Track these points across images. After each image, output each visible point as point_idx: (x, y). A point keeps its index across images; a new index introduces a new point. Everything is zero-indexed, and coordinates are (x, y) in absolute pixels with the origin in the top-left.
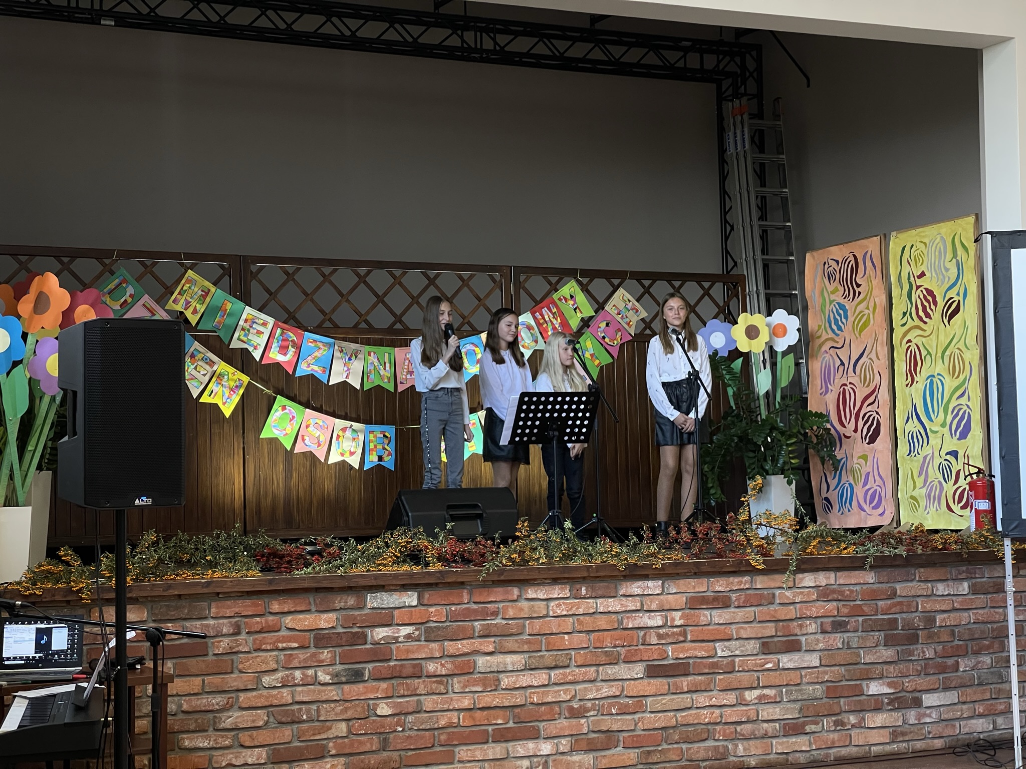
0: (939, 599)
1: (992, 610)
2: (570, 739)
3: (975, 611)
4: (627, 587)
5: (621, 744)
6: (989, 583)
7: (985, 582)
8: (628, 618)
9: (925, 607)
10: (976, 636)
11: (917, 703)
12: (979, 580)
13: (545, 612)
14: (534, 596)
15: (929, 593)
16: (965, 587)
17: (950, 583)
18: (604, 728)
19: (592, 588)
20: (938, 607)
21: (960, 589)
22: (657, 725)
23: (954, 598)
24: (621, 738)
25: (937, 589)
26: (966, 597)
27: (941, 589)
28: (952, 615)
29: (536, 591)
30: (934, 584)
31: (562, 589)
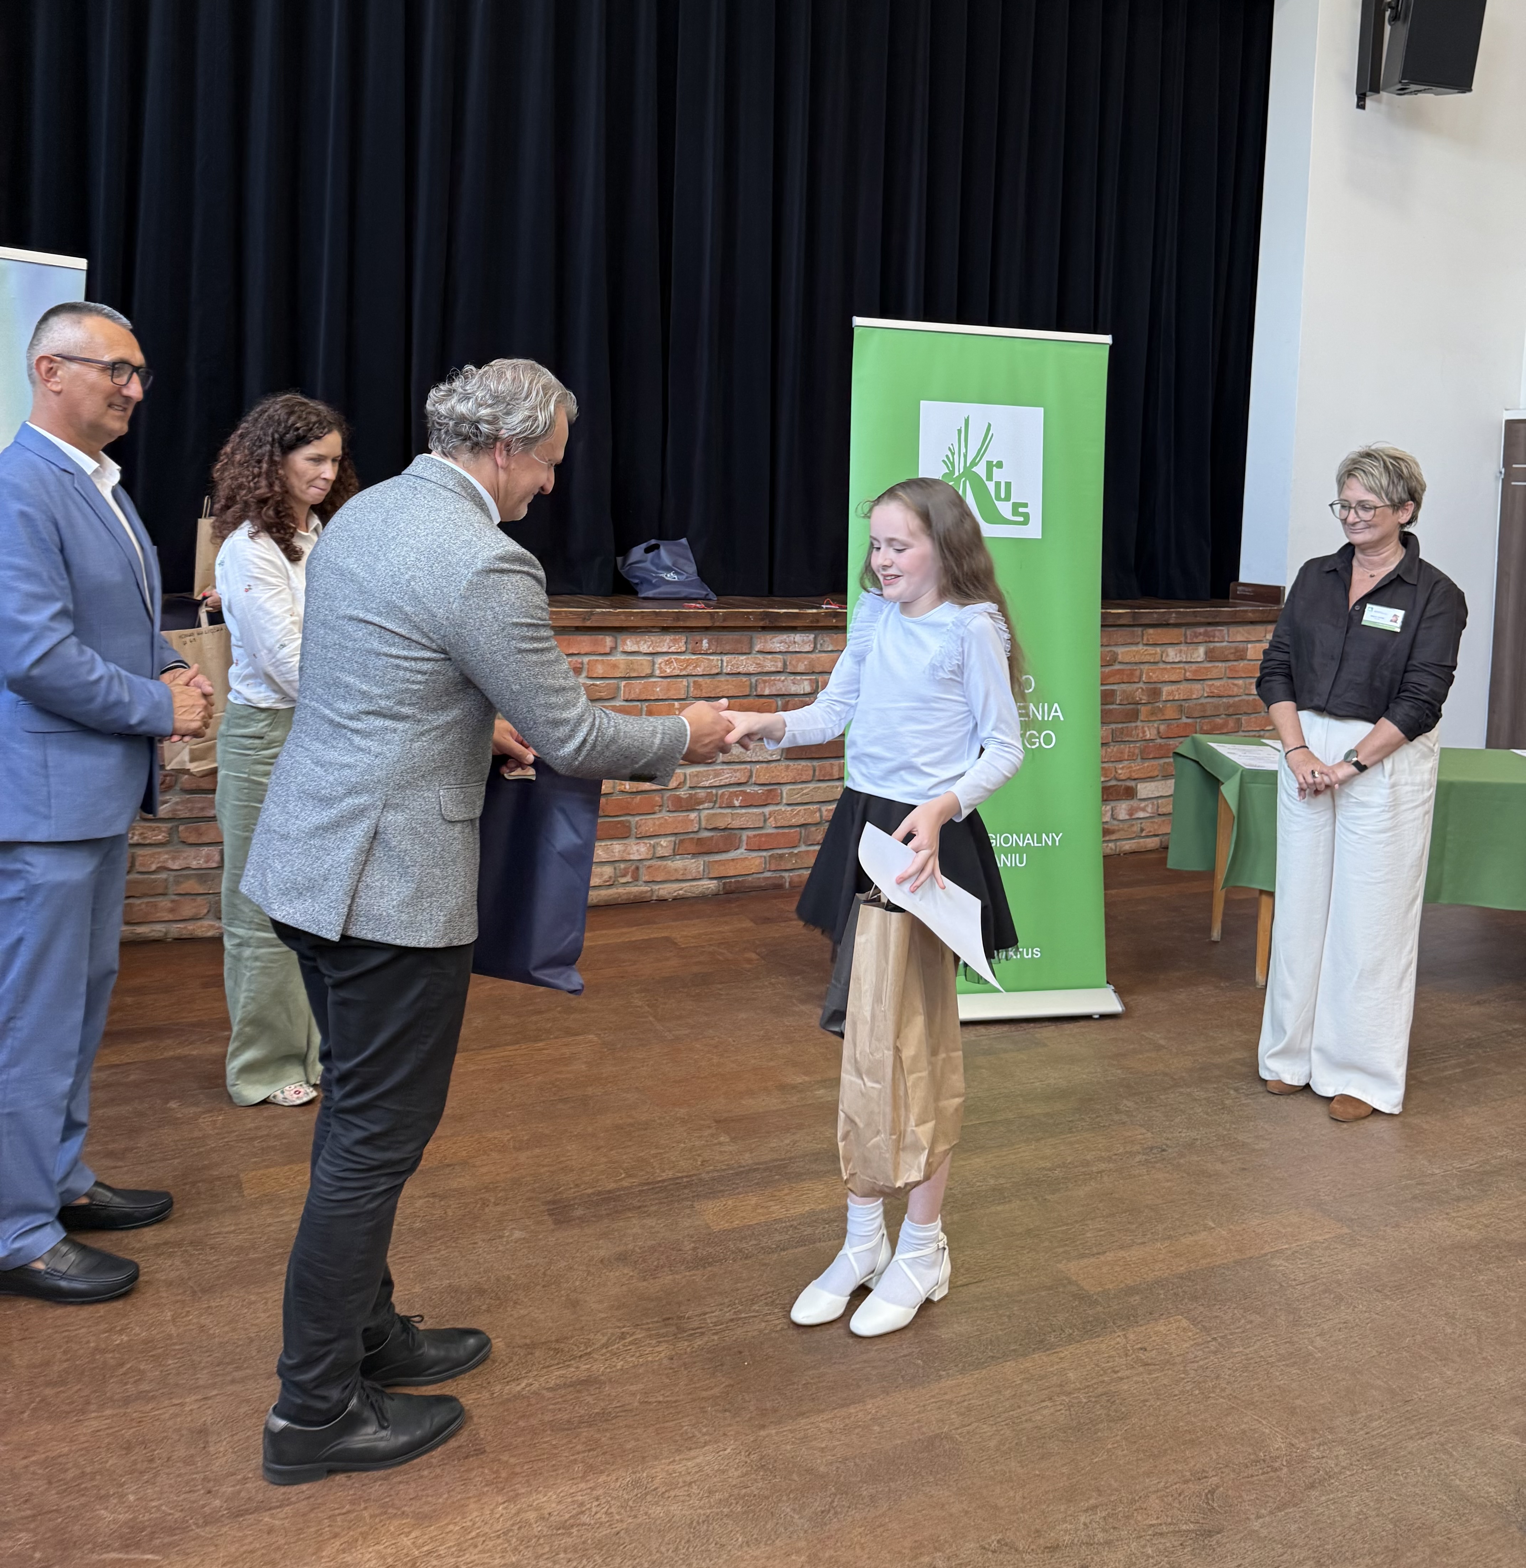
0: (1169, 666)
1: (1230, 681)
2: (673, 839)
3: (1210, 683)
4: (766, 642)
5: (744, 847)
6: (1231, 648)
7: (1225, 647)
8: (765, 682)
9: (1151, 677)
10: (1208, 713)
11: (1130, 793)
12: (1218, 645)
13: (649, 671)
14: (635, 648)
15: (1158, 659)
16: (1200, 653)
17: (1183, 647)
18: (722, 825)
19: (717, 641)
20: (1166, 678)
21: (1195, 655)
22: (794, 821)
23: (1187, 666)
24: (744, 838)
25: (1167, 655)
26: (1201, 665)
27: (1172, 654)
28: (1184, 686)
29: (638, 643)
30: (1164, 648)
31: (675, 641)
